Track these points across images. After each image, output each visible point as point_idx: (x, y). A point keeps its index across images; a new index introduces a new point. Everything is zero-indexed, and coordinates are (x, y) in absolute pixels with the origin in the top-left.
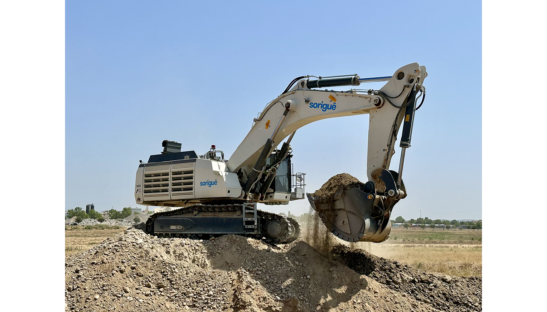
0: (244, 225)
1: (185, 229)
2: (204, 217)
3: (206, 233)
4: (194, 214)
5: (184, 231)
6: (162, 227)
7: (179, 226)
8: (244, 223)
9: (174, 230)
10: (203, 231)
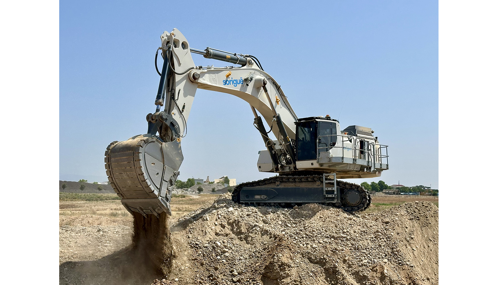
0: (324, 194)
1: (269, 199)
2: (285, 187)
3: (289, 202)
4: (276, 185)
5: (268, 200)
6: (247, 196)
7: (263, 196)
8: (325, 193)
9: (258, 200)
10: (285, 200)
